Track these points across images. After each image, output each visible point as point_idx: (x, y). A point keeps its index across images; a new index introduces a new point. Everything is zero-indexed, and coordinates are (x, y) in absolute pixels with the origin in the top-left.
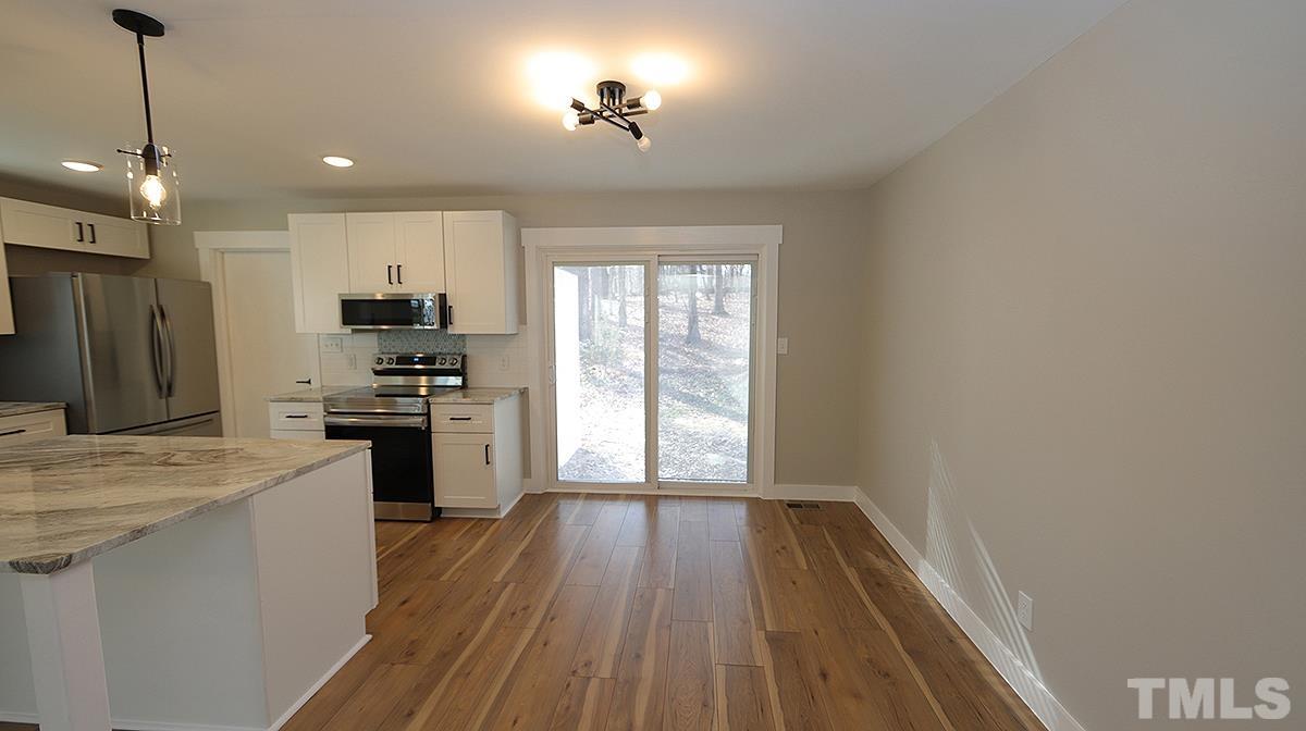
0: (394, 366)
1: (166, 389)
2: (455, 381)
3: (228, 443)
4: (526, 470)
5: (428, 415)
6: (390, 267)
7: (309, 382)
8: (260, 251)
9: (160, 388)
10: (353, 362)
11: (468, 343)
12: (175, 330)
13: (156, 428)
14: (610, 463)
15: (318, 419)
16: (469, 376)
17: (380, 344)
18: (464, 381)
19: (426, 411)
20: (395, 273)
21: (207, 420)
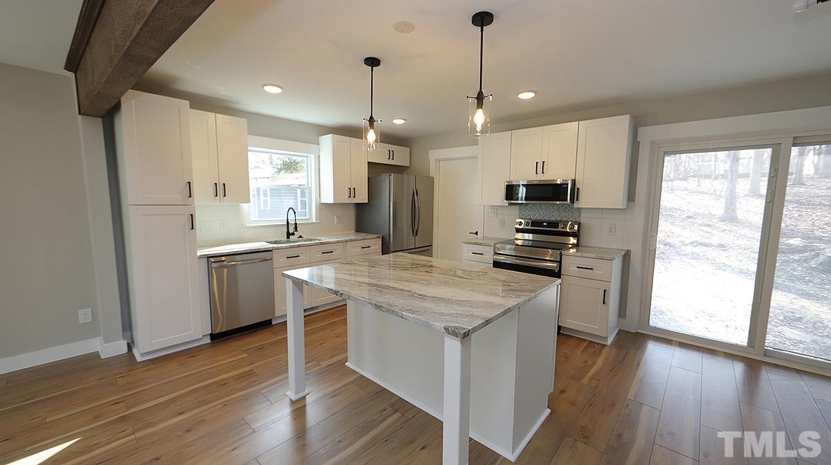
0: (529, 227)
1: (415, 233)
2: (573, 240)
3: (434, 261)
4: (622, 312)
5: (560, 262)
6: (537, 163)
7: (477, 233)
8: (459, 159)
9: (413, 232)
10: (503, 223)
11: (583, 215)
12: (420, 201)
13: (412, 251)
14: (669, 315)
15: (489, 257)
16: (581, 238)
17: (520, 213)
18: (578, 241)
19: (559, 260)
20: (541, 166)
21: (426, 249)
